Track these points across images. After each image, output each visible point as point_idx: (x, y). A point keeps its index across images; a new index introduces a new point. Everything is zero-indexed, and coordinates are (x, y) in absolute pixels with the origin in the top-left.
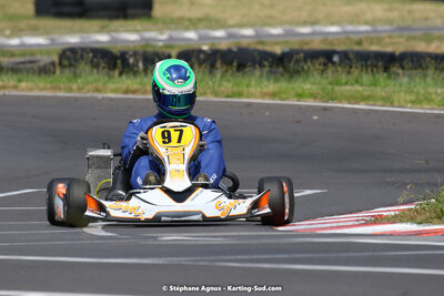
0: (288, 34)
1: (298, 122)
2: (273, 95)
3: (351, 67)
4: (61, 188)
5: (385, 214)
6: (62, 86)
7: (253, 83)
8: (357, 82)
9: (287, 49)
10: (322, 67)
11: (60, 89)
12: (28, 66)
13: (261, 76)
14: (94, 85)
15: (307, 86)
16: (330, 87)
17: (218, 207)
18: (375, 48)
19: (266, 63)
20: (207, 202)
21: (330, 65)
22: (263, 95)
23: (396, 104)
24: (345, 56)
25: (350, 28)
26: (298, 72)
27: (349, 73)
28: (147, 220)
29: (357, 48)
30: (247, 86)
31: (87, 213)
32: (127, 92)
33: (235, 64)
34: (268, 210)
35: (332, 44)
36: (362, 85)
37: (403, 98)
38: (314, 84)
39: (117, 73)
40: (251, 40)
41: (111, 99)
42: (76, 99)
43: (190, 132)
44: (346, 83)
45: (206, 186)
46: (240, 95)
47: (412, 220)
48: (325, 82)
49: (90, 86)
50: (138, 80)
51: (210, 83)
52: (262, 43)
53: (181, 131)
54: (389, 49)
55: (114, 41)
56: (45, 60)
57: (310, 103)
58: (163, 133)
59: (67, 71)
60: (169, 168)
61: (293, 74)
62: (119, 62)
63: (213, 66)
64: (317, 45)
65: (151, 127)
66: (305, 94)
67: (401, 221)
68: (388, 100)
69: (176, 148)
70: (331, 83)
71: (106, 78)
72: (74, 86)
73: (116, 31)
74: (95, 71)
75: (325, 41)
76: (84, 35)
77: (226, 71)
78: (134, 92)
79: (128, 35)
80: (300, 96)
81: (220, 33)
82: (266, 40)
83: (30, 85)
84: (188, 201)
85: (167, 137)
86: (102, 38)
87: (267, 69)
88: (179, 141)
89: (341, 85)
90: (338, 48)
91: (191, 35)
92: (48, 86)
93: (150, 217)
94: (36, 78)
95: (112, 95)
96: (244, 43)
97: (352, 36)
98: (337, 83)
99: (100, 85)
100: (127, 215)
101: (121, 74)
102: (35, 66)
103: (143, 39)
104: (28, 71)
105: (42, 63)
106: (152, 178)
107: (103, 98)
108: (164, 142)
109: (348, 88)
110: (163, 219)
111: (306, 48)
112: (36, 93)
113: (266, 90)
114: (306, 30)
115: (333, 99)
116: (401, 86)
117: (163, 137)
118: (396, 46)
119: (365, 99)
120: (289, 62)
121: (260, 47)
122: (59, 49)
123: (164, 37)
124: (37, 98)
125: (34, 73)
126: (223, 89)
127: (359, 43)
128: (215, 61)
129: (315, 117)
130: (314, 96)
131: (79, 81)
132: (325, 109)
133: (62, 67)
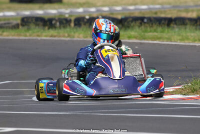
0: (124, 9)
3: (152, 24)
5: (168, 90)
6: (22, 34)
8: (155, 31)
9: (123, 16)
10: (139, 25)
11: (20, 35)
12: (7, 25)
14: (37, 34)
15: (132, 33)
16: (143, 34)
18: (163, 16)
21: (143, 23)
23: (173, 40)
24: (150, 19)
25: (152, 6)
26: (129, 27)
27: (151, 27)
29: (155, 16)
32: (51, 36)
35: (144, 14)
36: (157, 32)
37: (176, 38)
38: (135, 32)
39: (47, 28)
40: (107, 13)
41: (44, 40)
42: (29, 40)
44: (150, 32)
47: (181, 93)
48: (141, 31)
49: (35, 34)
50: (56, 31)
52: (112, 14)
54: (169, 16)
55: (45, 13)
56: (15, 22)
57: (134, 41)
59: (24, 27)
61: (127, 28)
62: (48, 23)
63: (90, 25)
64: (137, 14)
66: (131, 37)
67: (176, 94)
68: (169, 39)
70: (143, 32)
71: (42, 30)
72: (28, 34)
73: (47, 9)
74: (37, 27)
75: (140, 13)
76: (32, 11)
78: (55, 36)
79: (52, 11)
80: (129, 38)
81: (93, 10)
83: (8, 34)
89: (148, 32)
90: (147, 16)
91: (80, 10)
92: (16, 34)
94: (11, 31)
95: (45, 38)
97: (152, 10)
98: (146, 31)
99: (39, 33)
101: (49, 28)
102: (10, 25)
103: (59, 12)
104: (7, 28)
105: (13, 24)
107: (41, 40)
109: (151, 34)
111: (132, 16)
112: (10, 37)
114: (132, 8)
115: (144, 39)
116: (175, 32)
118: (173, 14)
119: (159, 38)
121: (111, 16)
122: (20, 17)
123: (68, 11)
124: (11, 40)
125: (10, 28)
127: (156, 13)
129: (137, 47)
130: (136, 38)
131: (30, 32)
132: (141, 43)
133: (23, 25)
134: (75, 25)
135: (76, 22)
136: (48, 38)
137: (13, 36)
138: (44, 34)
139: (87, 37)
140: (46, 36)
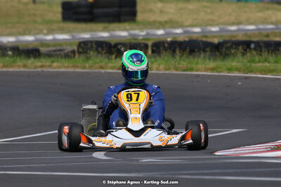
0: (222, 30)
1: (229, 86)
2: (212, 69)
4: (66, 129)
6: (79, 65)
7: (200, 62)
8: (266, 61)
9: (221, 40)
10: (242, 51)
11: (78, 67)
12: (58, 53)
13: (204, 57)
14: (100, 64)
15: (234, 64)
16: (249, 64)
17: (161, 140)
18: (277, 39)
19: (208, 49)
20: (154, 137)
21: (248, 50)
22: (206, 70)
24: (258, 44)
25: (261, 27)
27: (261, 55)
28: (117, 148)
29: (266, 39)
30: (196, 64)
31: (81, 144)
33: (188, 50)
34: (191, 141)
35: (250, 37)
36: (269, 62)
38: (238, 62)
39: (114, 56)
40: (198, 35)
41: (110, 73)
42: (88, 73)
43: (144, 94)
44: (259, 62)
45: (153, 127)
46: (192, 69)
48: (246, 61)
49: (97, 65)
51: (173, 62)
52: (206, 37)
53: (139, 94)
55: (112, 36)
56: (69, 49)
57: (237, 74)
58: (127, 95)
59: (82, 56)
60: (131, 116)
61: (225, 56)
63: (174, 51)
64: (241, 38)
65: (121, 91)
66: (232, 69)
69: (135, 104)
70: (249, 62)
71: (107, 60)
72: (87, 65)
73: (114, 30)
74: (100, 55)
75: (245, 35)
76: (93, 33)
77: (183, 55)
79: (121, 32)
80: (229, 70)
81: (179, 31)
82: (207, 34)
83: (59, 65)
84: (142, 136)
85: (129, 98)
86: (104, 35)
87: (208, 53)
88: (137, 100)
89: (256, 63)
90: (254, 39)
91: (160, 32)
92: (71, 65)
93: (119, 146)
94: (63, 60)
95: (111, 71)
96: (194, 37)
97: (263, 32)
98: (253, 61)
99: (103, 64)
100: (105, 145)
101: (116, 58)
102: (62, 53)
103: (130, 35)
104: (58, 56)
105: (66, 51)
106: (121, 123)
107: (105, 73)
108: (128, 101)
109: (260, 64)
110: (127, 147)
111: (234, 39)
112: (63, 70)
113: (207, 66)
114: (234, 28)
115: (251, 72)
117: (127, 97)
119: (271, 71)
120: (222, 49)
121: (204, 39)
122: (77, 42)
123: (143, 33)
124: (64, 73)
125: (62, 57)
126: (180, 66)
127: (267, 36)
128: (176, 48)
129: (240, 83)
130: (239, 70)
131: (90, 62)
132: (246, 78)
133: (80, 53)
134: (153, 52)
135: (154, 48)
136: (115, 71)
137: (66, 67)
138: (110, 65)
139: (169, 69)
140: (113, 68)
